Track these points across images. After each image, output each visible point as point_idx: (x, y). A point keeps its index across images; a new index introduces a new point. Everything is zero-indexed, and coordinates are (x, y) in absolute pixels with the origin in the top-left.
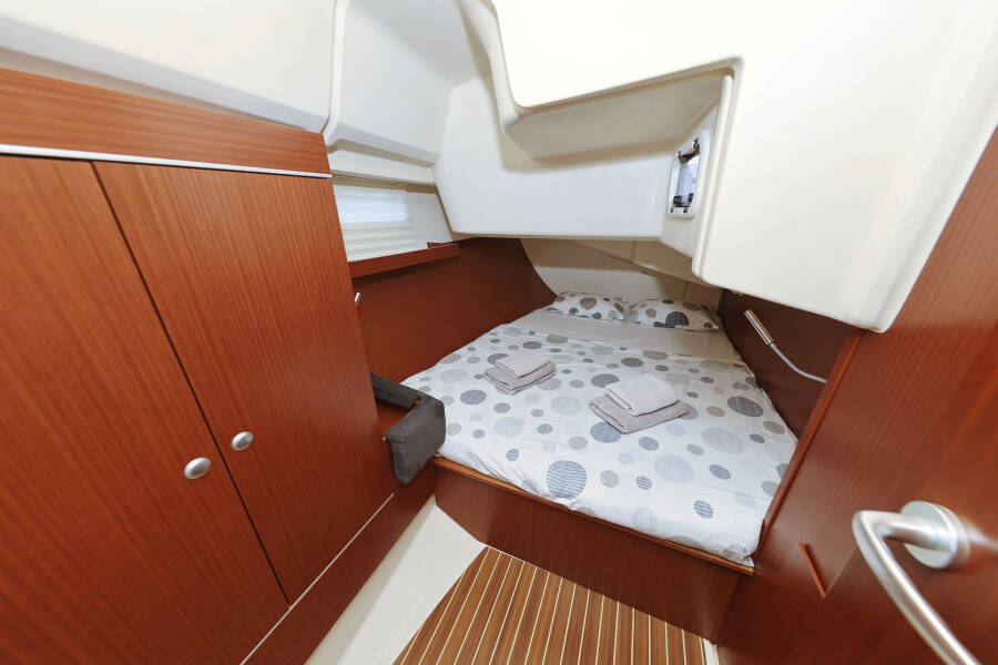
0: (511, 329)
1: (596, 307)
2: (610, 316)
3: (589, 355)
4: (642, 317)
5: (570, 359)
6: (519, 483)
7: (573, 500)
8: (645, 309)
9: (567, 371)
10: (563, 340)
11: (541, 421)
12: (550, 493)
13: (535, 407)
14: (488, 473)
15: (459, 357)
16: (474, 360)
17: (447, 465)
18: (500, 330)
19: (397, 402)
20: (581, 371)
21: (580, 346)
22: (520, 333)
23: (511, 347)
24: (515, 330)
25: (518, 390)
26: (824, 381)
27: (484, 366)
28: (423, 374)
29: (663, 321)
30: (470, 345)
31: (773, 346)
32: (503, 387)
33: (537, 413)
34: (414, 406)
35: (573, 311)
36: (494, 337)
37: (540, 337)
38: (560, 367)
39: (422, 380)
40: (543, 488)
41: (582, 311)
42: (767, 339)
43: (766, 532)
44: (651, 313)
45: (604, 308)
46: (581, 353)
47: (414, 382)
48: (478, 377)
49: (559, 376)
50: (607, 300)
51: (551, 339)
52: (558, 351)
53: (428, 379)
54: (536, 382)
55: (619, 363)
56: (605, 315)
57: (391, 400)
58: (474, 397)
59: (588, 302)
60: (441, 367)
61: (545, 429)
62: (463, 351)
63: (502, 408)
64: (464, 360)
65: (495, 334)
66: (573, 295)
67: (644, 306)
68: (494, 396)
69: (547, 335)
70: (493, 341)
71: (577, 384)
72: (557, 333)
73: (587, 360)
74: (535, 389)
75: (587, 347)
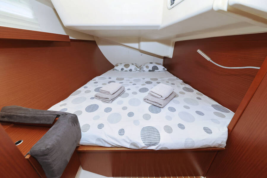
0: (101, 78)
1: (130, 67)
2: (135, 70)
3: (134, 83)
4: (145, 69)
5: (128, 85)
6: (128, 146)
7: (157, 146)
8: (145, 66)
9: (129, 89)
10: (123, 79)
11: (128, 111)
12: (145, 146)
13: (123, 106)
14: (110, 146)
15: (80, 92)
16: (88, 92)
17: (85, 149)
18: (97, 79)
19: (42, 122)
20: (133, 88)
21: (129, 80)
22: (105, 79)
23: (104, 84)
24: (103, 78)
25: (113, 100)
26: (259, 68)
27: (93, 94)
28: (62, 103)
29: (151, 69)
30: (85, 86)
31: (211, 61)
32: (105, 100)
33: (125, 108)
34: (55, 121)
35: (122, 69)
36: (95, 81)
37: (113, 79)
38: (126, 88)
39: (61, 106)
40: (141, 144)
41: (125, 69)
42: (208, 59)
43: (230, 132)
44: (147, 67)
45: (132, 67)
46: (131, 82)
47: (56, 108)
48: (92, 98)
49: (127, 91)
50: (133, 64)
51: (118, 79)
52: (122, 83)
53: (65, 104)
54: (119, 95)
55: (145, 83)
56: (133, 70)
57: (37, 122)
58: (92, 108)
59: (127, 66)
60: (71, 98)
61: (131, 114)
62: (82, 89)
63: (108, 110)
64: (83, 92)
65: (95, 80)
66: (121, 64)
67: (144, 65)
68: (103, 105)
69: (116, 78)
70: (95, 83)
71: (135, 93)
72: (120, 77)
73: (134, 84)
74: (119, 99)
75: (132, 80)
